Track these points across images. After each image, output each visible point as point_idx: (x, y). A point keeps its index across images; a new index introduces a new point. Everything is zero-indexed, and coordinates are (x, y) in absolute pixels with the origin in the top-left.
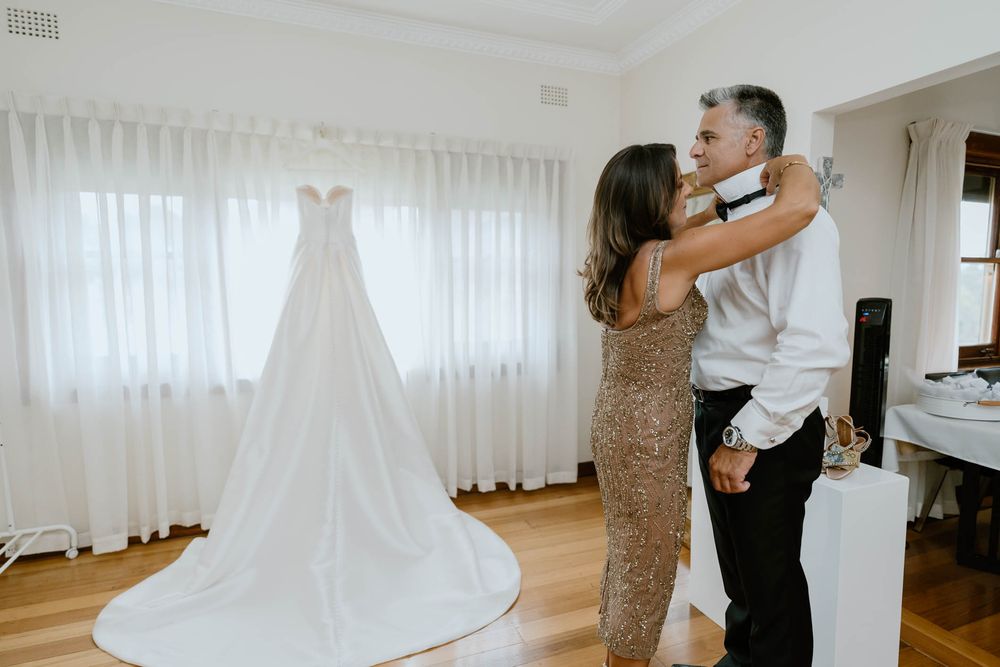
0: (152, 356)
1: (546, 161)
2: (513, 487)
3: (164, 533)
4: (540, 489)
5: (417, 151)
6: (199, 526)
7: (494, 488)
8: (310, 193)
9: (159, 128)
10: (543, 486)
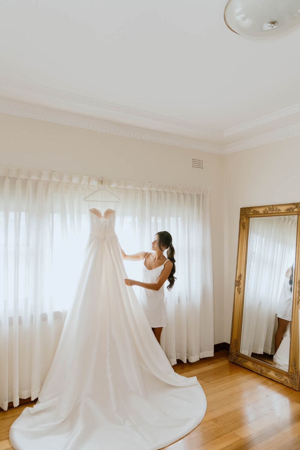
0: (16, 301)
1: (197, 195)
2: (185, 362)
3: (16, 404)
4: (197, 361)
5: (143, 191)
6: (30, 398)
7: (176, 363)
8: (95, 212)
9: (27, 180)
10: (199, 360)
